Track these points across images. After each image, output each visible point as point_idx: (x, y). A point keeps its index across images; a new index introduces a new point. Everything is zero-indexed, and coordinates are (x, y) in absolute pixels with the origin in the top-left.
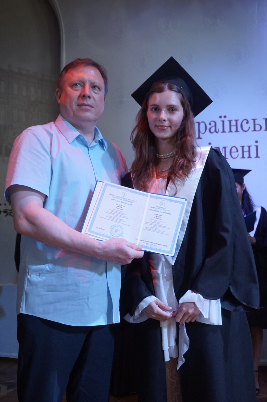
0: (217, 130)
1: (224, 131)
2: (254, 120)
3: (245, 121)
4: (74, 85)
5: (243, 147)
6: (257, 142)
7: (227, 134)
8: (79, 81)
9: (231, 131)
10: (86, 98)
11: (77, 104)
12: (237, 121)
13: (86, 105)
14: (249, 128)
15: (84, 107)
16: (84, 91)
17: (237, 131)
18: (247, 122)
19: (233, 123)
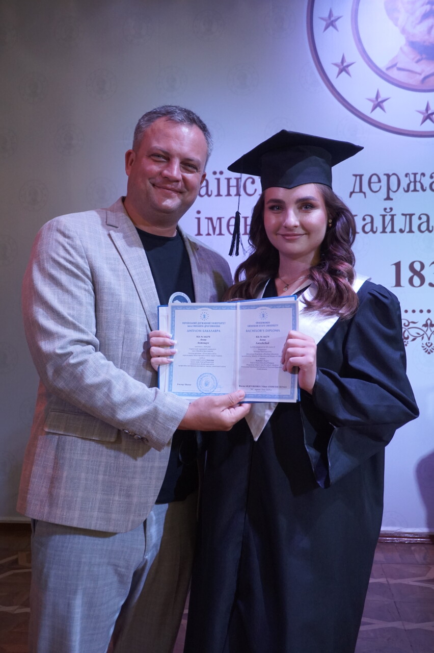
0: (210, 193)
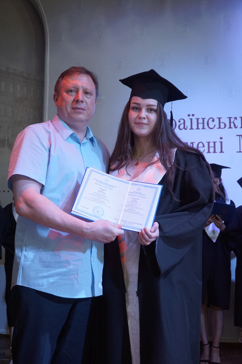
1: (192, 128)
2: (219, 119)
3: (211, 120)
4: (69, 91)
5: (209, 143)
6: (221, 138)
7: (195, 131)
8: (74, 87)
9: (198, 128)
10: (79, 103)
11: (71, 108)
12: (203, 119)
13: (79, 109)
14: (215, 125)
15: (77, 110)
16: (78, 97)
17: (203, 128)
18: (213, 121)
19: (201, 121)
